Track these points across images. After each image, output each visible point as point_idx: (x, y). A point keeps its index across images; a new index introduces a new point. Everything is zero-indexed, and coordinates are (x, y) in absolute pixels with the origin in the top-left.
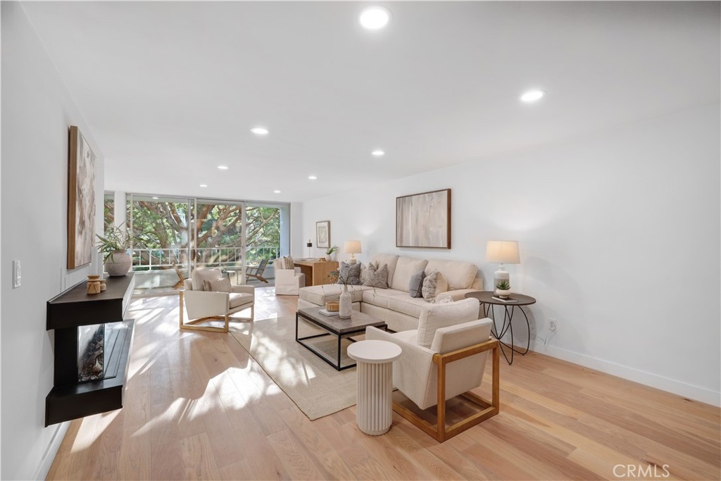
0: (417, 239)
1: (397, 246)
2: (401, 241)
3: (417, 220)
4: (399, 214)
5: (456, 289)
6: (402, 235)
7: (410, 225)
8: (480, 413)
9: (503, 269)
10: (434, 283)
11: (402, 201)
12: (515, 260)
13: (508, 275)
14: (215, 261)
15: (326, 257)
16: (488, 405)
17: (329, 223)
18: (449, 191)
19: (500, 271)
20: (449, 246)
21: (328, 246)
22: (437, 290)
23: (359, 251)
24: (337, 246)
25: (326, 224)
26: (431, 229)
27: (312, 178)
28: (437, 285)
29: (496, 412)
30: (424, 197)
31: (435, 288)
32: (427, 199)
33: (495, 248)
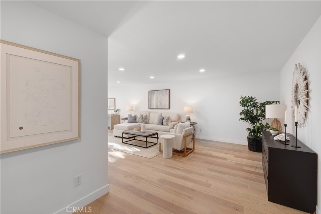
0: (157, 106)
1: (149, 109)
2: (151, 106)
3: (157, 99)
4: (150, 97)
5: (173, 122)
6: (151, 104)
7: (154, 101)
8: (190, 151)
9: (188, 115)
11: (151, 92)
12: (191, 112)
13: (189, 116)
15: (115, 113)
16: (192, 149)
17: (115, 99)
18: (169, 90)
19: (187, 115)
20: (169, 108)
21: (114, 109)
22: (169, 122)
23: (132, 110)
24: (119, 108)
25: (114, 100)
26: (163, 102)
27: (119, 82)
29: (194, 151)
30: (160, 92)
33: (186, 109)
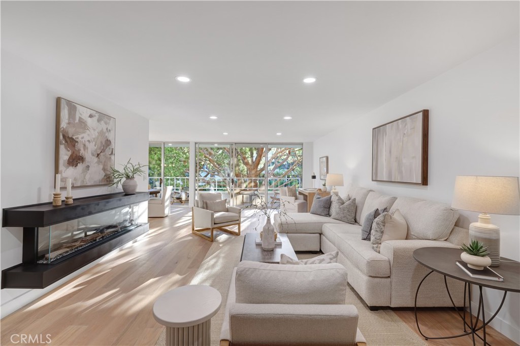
0: (390, 173)
1: (373, 180)
2: (376, 174)
3: (390, 152)
4: (375, 146)
6: (376, 168)
7: (384, 157)
9: (486, 221)
10: (382, 227)
11: (377, 131)
14: (246, 187)
15: (321, 188)
17: (327, 158)
18: (426, 113)
20: (425, 181)
22: (385, 236)
25: (325, 159)
26: (404, 161)
28: (386, 230)
30: (398, 125)
31: (382, 232)
32: (400, 126)
